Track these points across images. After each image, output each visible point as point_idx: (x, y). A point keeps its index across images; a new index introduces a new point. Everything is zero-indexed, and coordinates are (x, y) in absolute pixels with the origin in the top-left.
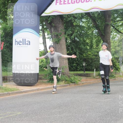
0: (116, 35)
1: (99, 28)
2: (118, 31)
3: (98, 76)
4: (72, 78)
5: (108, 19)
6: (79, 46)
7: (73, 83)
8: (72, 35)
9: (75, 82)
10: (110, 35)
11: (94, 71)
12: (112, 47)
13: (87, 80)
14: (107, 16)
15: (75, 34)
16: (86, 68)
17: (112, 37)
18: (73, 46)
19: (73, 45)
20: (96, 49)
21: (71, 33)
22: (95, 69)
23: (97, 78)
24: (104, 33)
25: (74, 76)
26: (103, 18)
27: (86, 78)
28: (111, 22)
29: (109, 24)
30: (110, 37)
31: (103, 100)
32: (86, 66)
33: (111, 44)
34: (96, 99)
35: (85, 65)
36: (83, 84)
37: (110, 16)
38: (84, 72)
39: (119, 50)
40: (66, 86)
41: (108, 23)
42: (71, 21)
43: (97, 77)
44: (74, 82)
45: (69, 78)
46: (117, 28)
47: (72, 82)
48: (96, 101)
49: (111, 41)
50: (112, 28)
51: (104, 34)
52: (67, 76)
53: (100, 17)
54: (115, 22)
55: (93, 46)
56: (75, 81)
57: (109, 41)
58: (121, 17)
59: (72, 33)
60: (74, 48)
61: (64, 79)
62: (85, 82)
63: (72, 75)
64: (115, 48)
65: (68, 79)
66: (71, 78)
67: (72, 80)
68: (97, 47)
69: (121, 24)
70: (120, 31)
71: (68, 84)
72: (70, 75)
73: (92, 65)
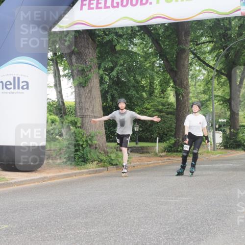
0: (200, 71)
1: (166, 57)
2: (205, 63)
3: (164, 151)
4: (113, 156)
5: (183, 39)
6: (127, 92)
7: (114, 165)
8: (112, 69)
9: (118, 163)
10: (187, 70)
11: (156, 142)
12: (191, 95)
13: (142, 160)
14: (183, 33)
15: (118, 68)
16: (140, 135)
17: (192, 75)
18: (115, 92)
19: (116, 90)
20: (161, 97)
21: (111, 67)
22: (158, 138)
23: (161, 157)
24: (176, 67)
25: (117, 152)
26: (173, 36)
27: (141, 157)
28: (191, 45)
29: (187, 48)
30: (188, 75)
31: (172, 199)
32: (141, 131)
33: (190, 88)
34: (158, 197)
35: (138, 130)
36: (134, 167)
37: (187, 34)
38: (137, 144)
39: (205, 101)
40: (100, 171)
41: (184, 47)
42: (111, 41)
43: (162, 154)
44: (117, 165)
45: (107, 156)
46: (202, 57)
47: (112, 164)
48: (159, 202)
49: (190, 83)
50: (192, 56)
51: (175, 69)
52: (103, 152)
53: (169, 35)
54: (197, 45)
55: (153, 92)
56: (118, 161)
57: (185, 83)
58: (210, 36)
59: (112, 65)
60: (116, 95)
61: (97, 158)
62: (138, 163)
63: (112, 150)
64: (197, 97)
65: (104, 158)
66: (110, 156)
67: (111, 159)
68: (162, 95)
69: (209, 48)
70: (207, 62)
71: (103, 167)
72: (109, 150)
73: (152, 130)
